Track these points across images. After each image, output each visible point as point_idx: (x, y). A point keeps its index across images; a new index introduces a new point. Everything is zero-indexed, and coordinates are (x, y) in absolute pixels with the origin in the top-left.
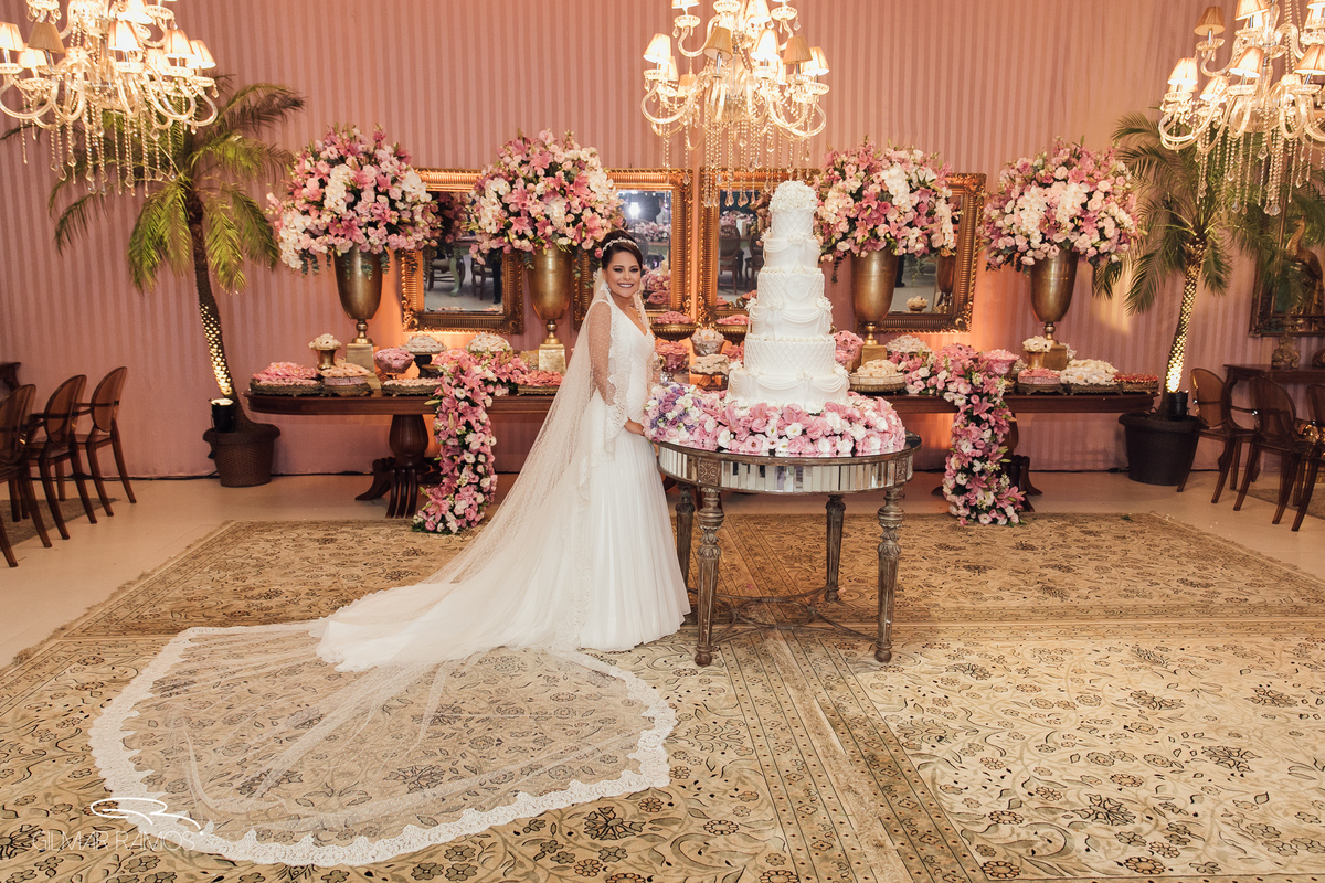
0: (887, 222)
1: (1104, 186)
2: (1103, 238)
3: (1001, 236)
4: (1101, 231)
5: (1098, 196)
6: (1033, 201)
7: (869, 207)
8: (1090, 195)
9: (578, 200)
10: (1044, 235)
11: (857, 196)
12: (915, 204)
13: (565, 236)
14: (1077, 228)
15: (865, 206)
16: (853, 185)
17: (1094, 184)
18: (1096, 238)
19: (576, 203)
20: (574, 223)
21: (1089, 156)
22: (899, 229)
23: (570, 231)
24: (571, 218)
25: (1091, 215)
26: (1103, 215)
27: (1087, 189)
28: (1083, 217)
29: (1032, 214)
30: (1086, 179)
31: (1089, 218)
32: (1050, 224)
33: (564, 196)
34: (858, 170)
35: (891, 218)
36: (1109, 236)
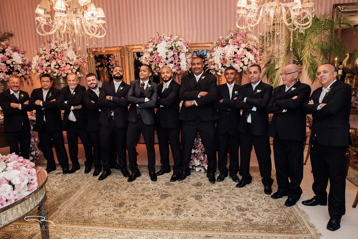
0: (162, 63)
1: (243, 45)
2: (244, 65)
3: (211, 65)
4: (243, 62)
5: (241, 49)
6: (218, 52)
7: (154, 57)
8: (238, 49)
9: (60, 60)
10: (222, 64)
11: (152, 54)
12: (172, 55)
13: (55, 73)
14: (234, 62)
15: (153, 57)
16: (151, 50)
17: (239, 45)
18: (242, 65)
19: (59, 62)
20: (58, 69)
21: (240, 35)
22: (166, 64)
23: (57, 71)
24: (57, 67)
25: (239, 57)
26: (242, 56)
27: (237, 47)
28: (235, 57)
29: (218, 57)
30: (236, 44)
31: (238, 58)
32: (224, 60)
33: (55, 59)
34: (154, 44)
35: (163, 61)
36: (246, 64)
